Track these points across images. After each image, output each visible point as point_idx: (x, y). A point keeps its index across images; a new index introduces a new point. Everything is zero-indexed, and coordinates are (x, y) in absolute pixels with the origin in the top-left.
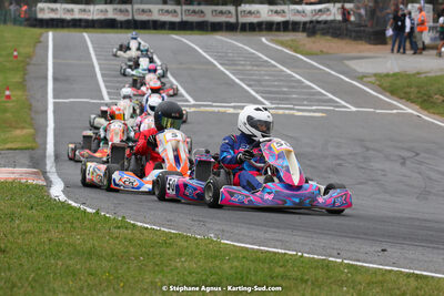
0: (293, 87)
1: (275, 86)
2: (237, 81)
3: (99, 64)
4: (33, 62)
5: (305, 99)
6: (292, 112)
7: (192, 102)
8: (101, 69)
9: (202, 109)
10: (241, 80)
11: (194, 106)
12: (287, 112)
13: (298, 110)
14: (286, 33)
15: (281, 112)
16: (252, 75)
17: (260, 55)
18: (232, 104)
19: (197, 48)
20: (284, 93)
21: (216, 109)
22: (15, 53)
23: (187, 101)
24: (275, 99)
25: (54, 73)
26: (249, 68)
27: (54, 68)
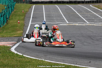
0: (96, 18)
1: (91, 18)
2: (81, 17)
3: (45, 13)
4: (28, 13)
5: (98, 21)
6: (94, 25)
7: (68, 22)
8: (45, 14)
9: (70, 24)
10: (82, 16)
11: (68, 24)
12: (92, 25)
13: (96, 24)
14: (97, 4)
15: (91, 25)
16: (85, 15)
17: (89, 10)
18: (78, 23)
19: (72, 8)
20: (93, 19)
21: (73, 24)
22: (23, 11)
23: (66, 22)
24: (90, 21)
25: (33, 16)
26: (85, 13)
27: (33, 15)
